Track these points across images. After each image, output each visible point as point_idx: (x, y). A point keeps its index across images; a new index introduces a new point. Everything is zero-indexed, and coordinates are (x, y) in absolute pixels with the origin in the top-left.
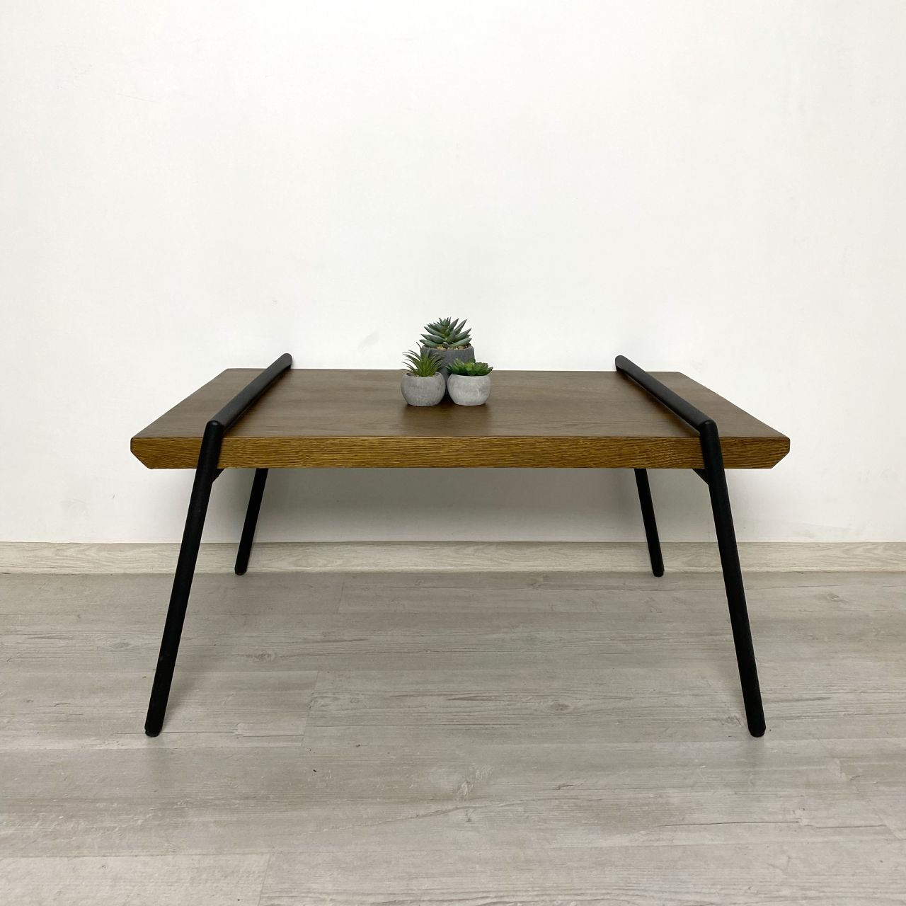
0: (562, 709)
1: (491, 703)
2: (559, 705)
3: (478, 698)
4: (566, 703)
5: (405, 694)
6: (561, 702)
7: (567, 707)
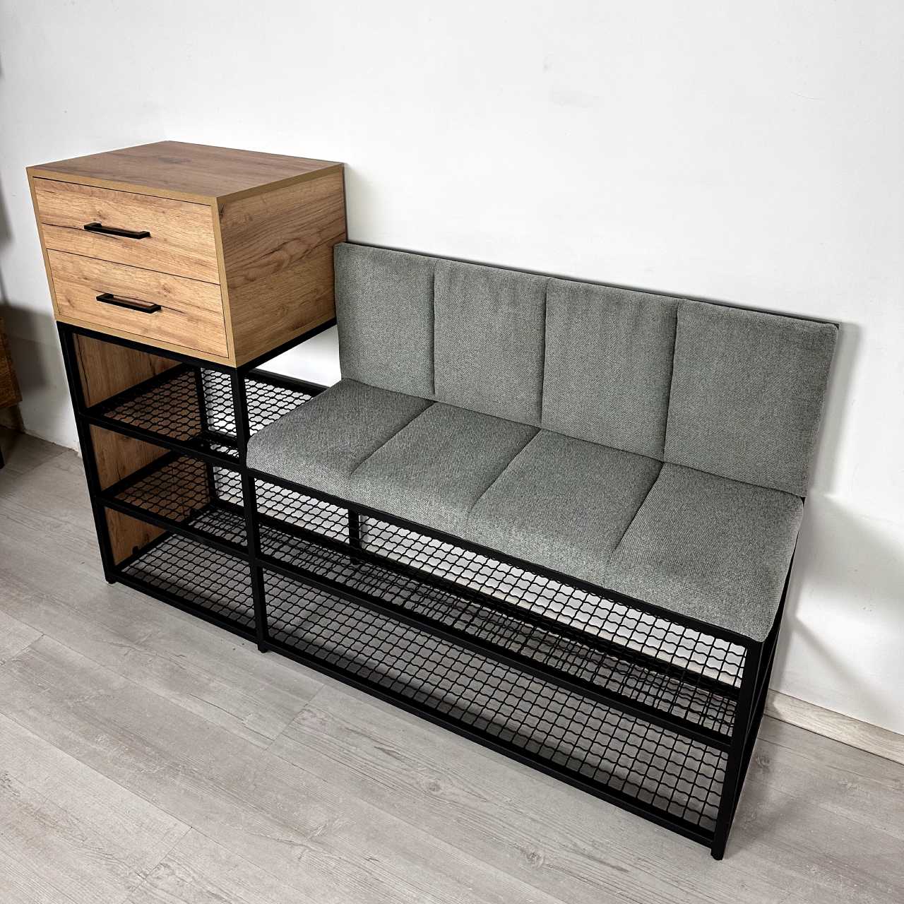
0: (434, 790)
1: (396, 763)
2: (436, 785)
3: (394, 754)
4: (442, 785)
5: (355, 729)
6: (439, 782)
7: (438, 788)
